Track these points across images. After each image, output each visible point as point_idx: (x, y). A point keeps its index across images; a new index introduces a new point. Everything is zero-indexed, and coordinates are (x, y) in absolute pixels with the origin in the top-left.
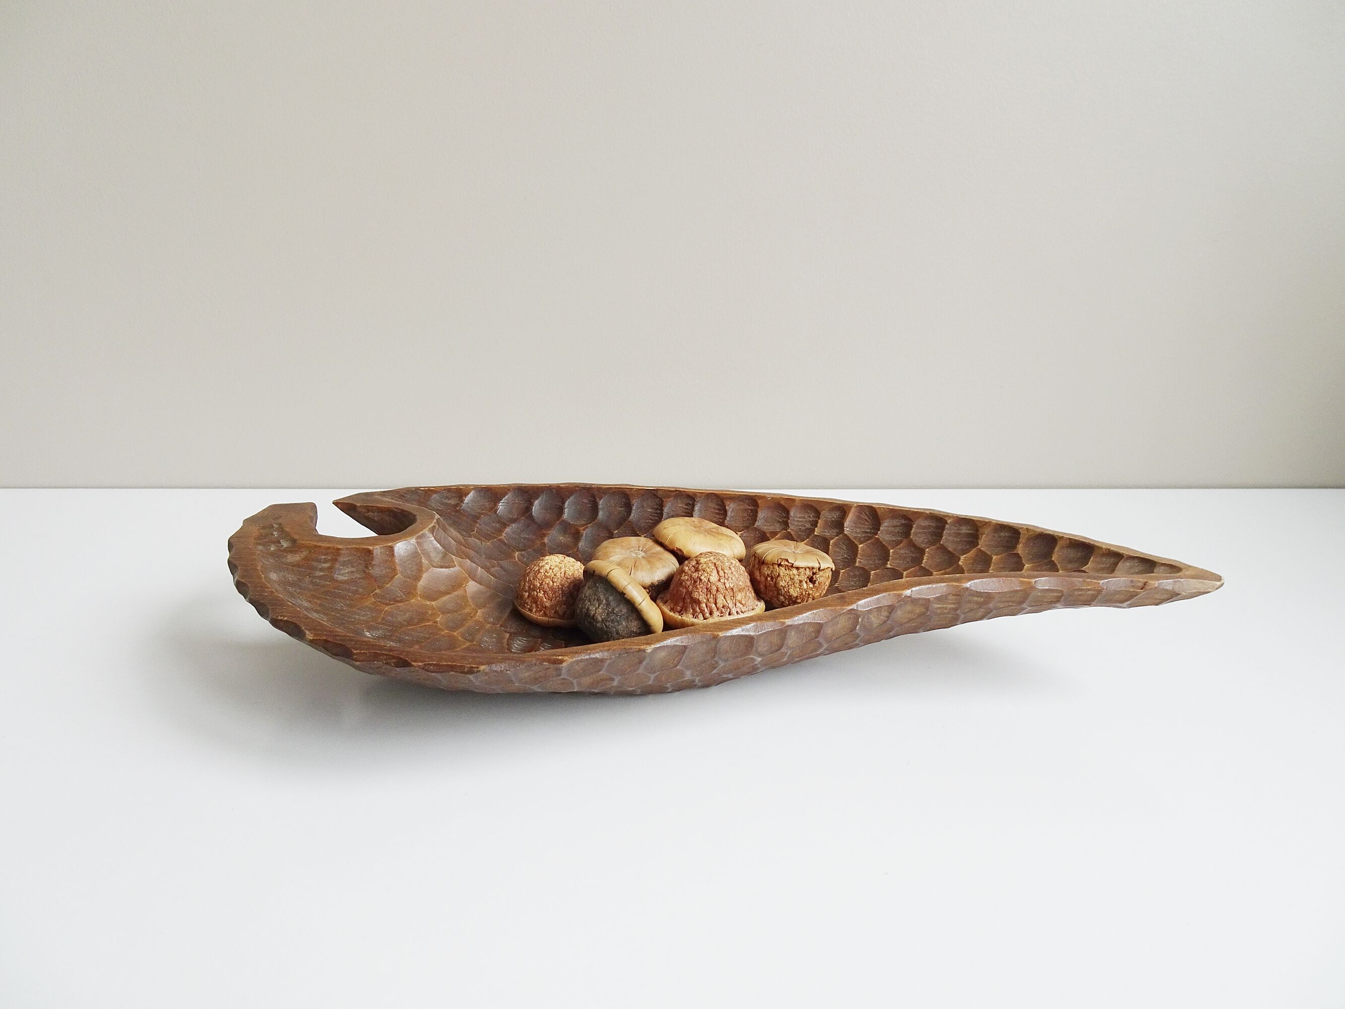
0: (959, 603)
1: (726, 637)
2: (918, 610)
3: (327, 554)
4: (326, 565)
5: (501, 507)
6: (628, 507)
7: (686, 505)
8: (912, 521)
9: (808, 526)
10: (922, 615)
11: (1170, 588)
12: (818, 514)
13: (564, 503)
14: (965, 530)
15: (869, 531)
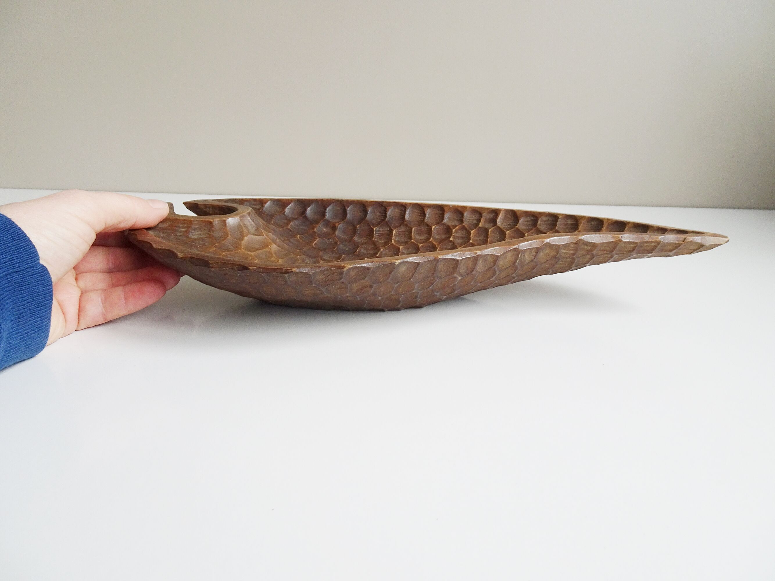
0: (576, 250)
1: (443, 259)
2: (553, 253)
3: (184, 224)
4: (184, 230)
5: (287, 210)
6: (365, 212)
7: (401, 211)
8: (538, 218)
9: (475, 222)
10: (555, 257)
11: (699, 241)
12: (481, 215)
13: (326, 209)
14: (569, 222)
15: (512, 224)
